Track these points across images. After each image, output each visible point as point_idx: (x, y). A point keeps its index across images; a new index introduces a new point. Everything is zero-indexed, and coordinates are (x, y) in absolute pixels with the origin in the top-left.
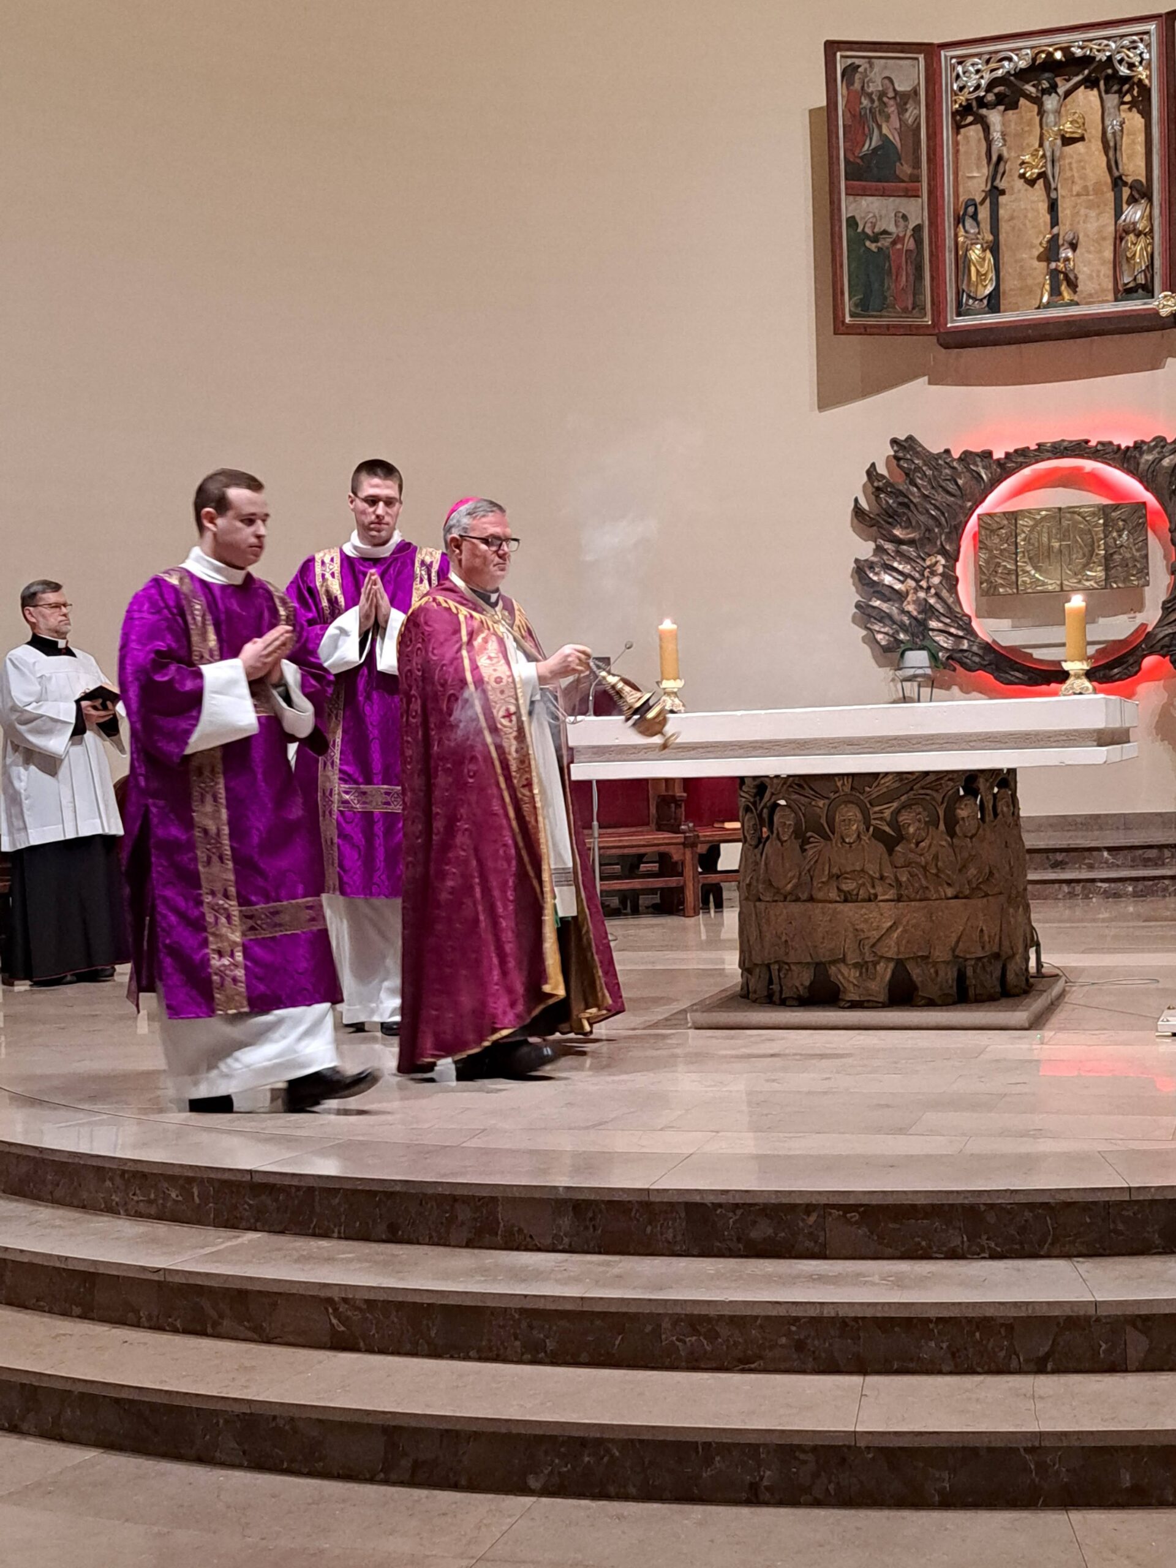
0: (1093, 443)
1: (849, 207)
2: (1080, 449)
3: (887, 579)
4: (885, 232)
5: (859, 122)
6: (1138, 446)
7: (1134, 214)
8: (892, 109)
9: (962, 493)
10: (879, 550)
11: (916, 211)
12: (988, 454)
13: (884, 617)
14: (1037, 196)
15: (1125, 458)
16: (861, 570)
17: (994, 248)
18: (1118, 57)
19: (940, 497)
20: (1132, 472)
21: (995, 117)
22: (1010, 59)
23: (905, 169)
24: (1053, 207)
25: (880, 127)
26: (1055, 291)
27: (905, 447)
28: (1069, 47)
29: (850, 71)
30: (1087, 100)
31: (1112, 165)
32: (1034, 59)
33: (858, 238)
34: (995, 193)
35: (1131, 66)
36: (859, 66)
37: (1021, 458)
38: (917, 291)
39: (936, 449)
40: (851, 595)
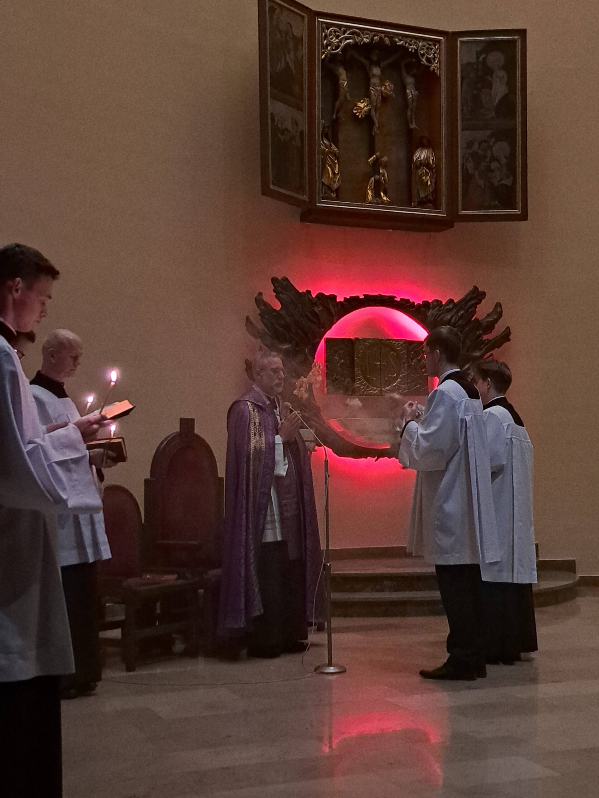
0: (398, 299)
1: (271, 106)
2: (389, 301)
4: (286, 130)
6: (426, 304)
7: (426, 154)
8: (291, 45)
9: (321, 322)
11: (302, 121)
12: (334, 297)
18: (422, 52)
19: (305, 322)
21: (343, 71)
22: (358, 35)
25: (285, 56)
27: (282, 285)
28: (393, 37)
32: (372, 39)
33: (275, 130)
35: (428, 60)
36: (276, 9)
37: (353, 303)
38: (301, 176)
39: (301, 289)
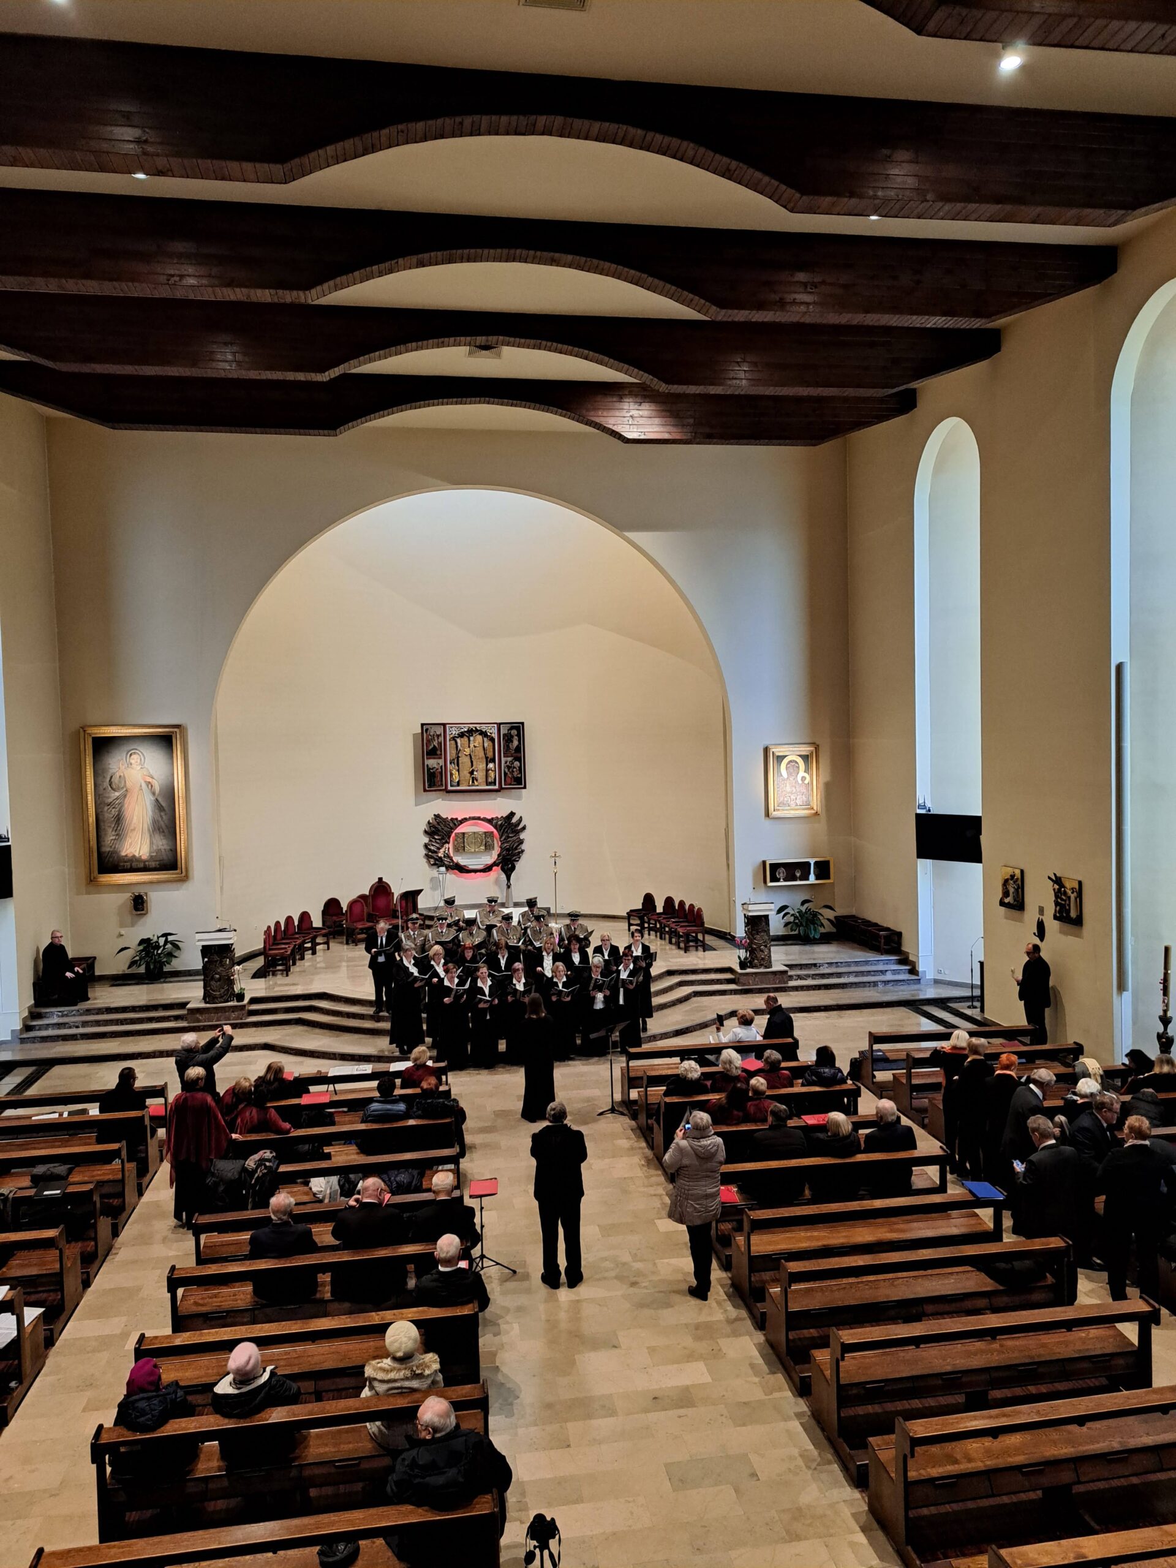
0: (482, 817)
1: (427, 762)
2: (479, 818)
3: (432, 848)
4: (435, 767)
5: (429, 741)
6: (492, 819)
7: (491, 765)
8: (436, 739)
9: (452, 828)
10: (430, 841)
11: (441, 762)
12: (457, 819)
13: (432, 857)
14: (467, 760)
15: (490, 821)
16: (426, 846)
17: (458, 771)
18: (487, 731)
19: (446, 829)
20: (492, 824)
21: (458, 740)
22: (463, 728)
23: (439, 752)
24: (472, 762)
25: (433, 743)
26: (473, 782)
27: (437, 816)
28: (476, 727)
29: (427, 730)
30: (479, 738)
31: (485, 754)
32: (469, 729)
33: (429, 769)
34: (458, 758)
35: (490, 733)
36: (429, 728)
37: (465, 820)
38: (442, 781)
39: (444, 817)
40: (424, 852)
